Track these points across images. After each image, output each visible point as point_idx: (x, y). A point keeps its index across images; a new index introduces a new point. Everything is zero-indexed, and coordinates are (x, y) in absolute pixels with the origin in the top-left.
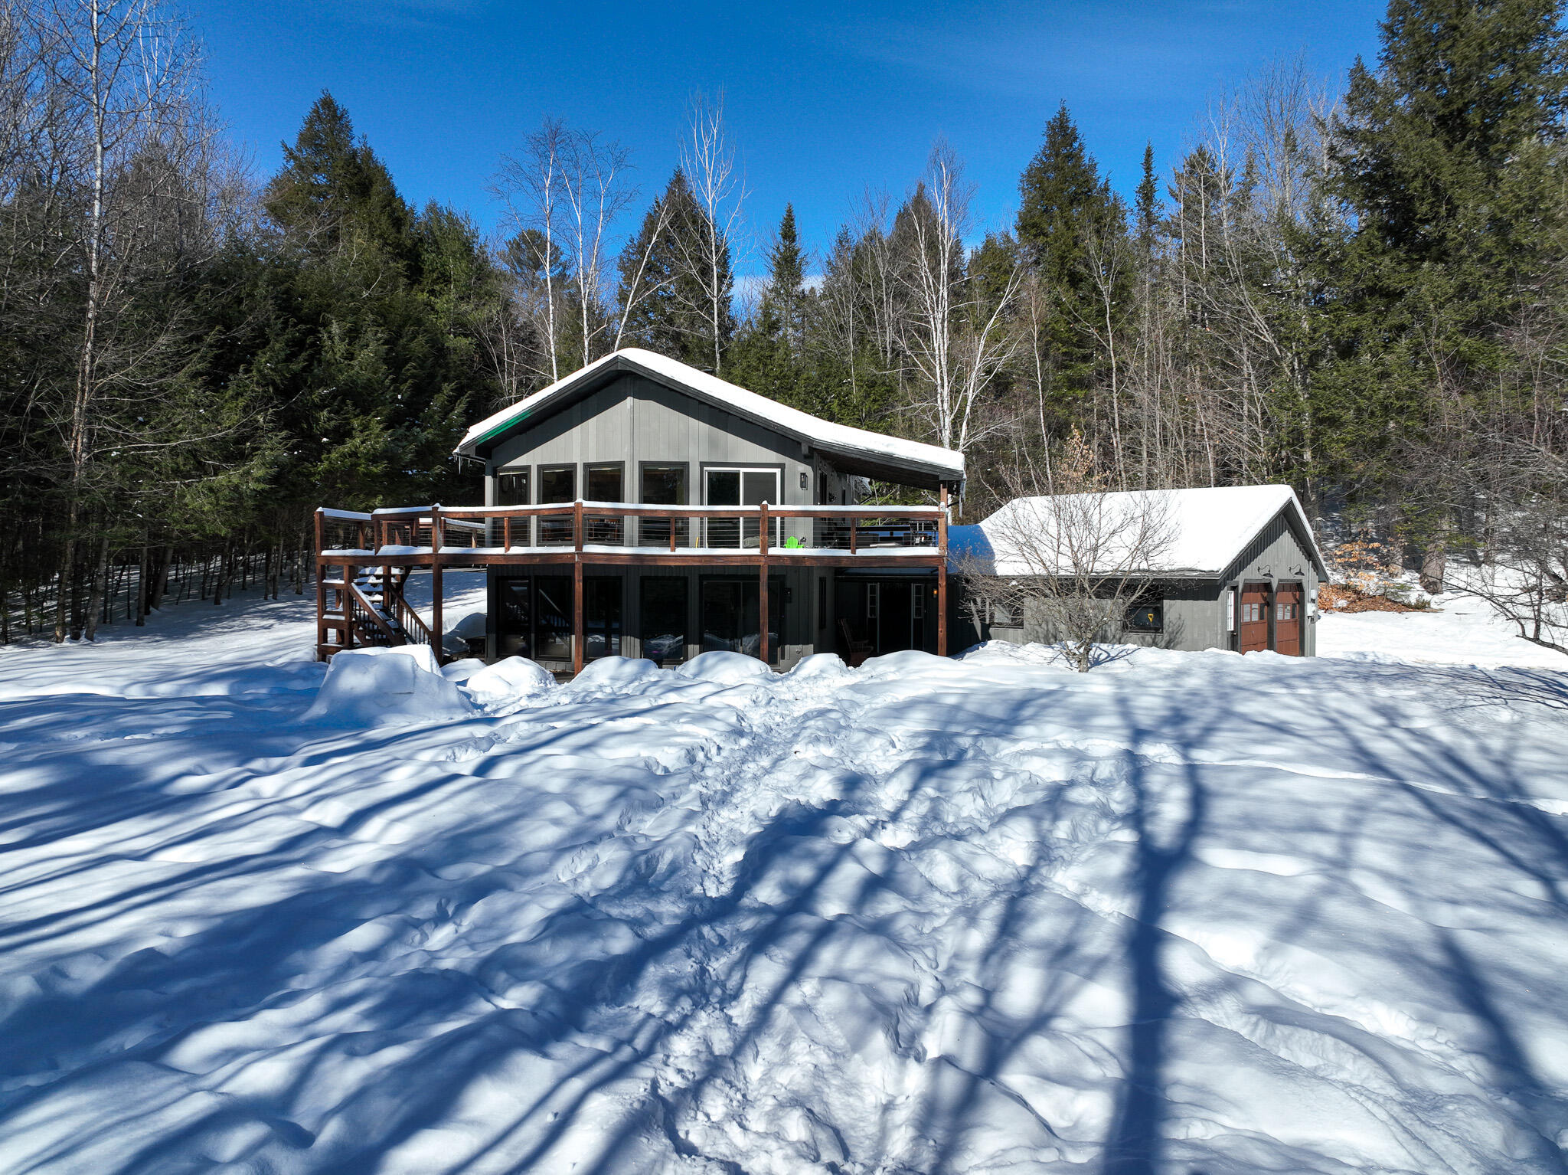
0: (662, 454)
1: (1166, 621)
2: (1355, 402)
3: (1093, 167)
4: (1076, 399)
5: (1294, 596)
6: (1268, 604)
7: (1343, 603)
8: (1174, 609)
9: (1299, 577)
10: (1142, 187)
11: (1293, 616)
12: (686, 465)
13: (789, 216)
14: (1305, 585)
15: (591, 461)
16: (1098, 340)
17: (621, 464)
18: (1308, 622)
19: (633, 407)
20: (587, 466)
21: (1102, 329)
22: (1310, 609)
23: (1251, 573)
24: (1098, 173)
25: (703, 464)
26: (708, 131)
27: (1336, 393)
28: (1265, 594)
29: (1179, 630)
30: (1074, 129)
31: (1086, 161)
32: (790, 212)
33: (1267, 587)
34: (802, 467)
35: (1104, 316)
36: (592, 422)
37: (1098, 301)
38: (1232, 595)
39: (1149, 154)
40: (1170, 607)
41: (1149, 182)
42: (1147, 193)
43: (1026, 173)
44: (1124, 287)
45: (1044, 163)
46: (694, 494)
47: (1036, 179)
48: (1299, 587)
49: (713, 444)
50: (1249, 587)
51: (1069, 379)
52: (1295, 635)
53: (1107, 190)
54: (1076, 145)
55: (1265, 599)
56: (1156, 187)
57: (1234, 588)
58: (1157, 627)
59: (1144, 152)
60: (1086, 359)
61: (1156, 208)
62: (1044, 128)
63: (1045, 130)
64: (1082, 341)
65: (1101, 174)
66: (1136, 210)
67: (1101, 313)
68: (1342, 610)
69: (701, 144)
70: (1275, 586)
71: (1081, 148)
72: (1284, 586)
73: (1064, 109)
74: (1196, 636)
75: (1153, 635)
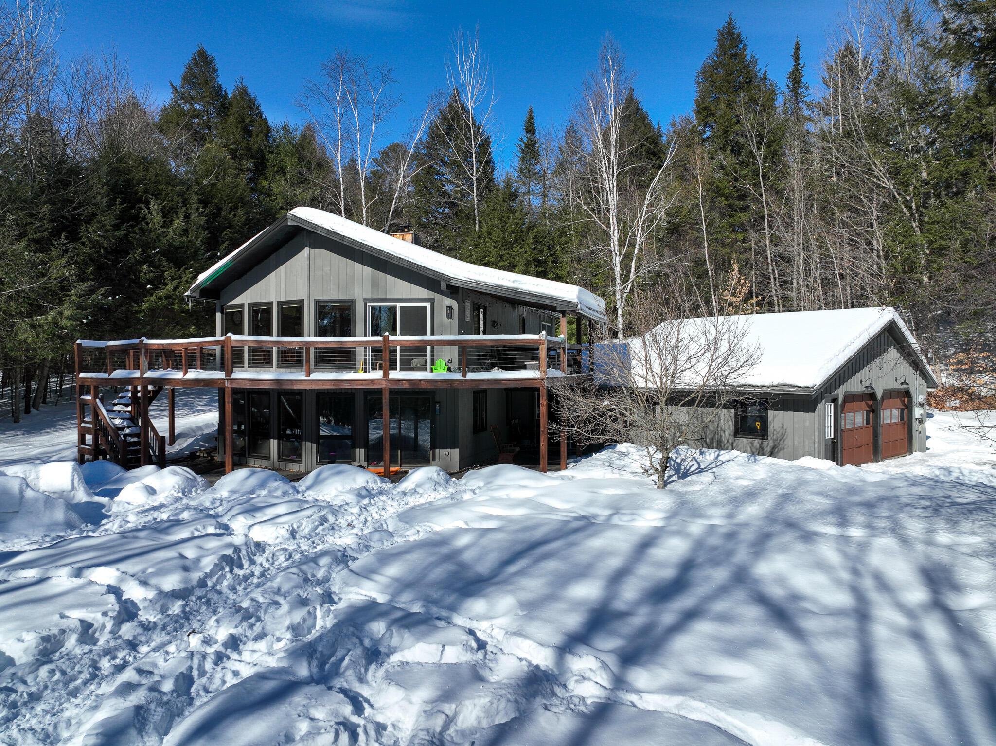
0: (333, 293)
1: (771, 429)
2: (961, 233)
3: (755, 63)
4: (736, 241)
5: (903, 402)
6: (873, 411)
7: (957, 403)
8: (777, 419)
9: (905, 386)
10: (791, 74)
11: (902, 418)
12: (352, 301)
13: (530, 116)
14: (912, 391)
15: (283, 299)
16: (754, 195)
17: (302, 301)
18: (916, 425)
19: (309, 255)
20: (280, 303)
21: (756, 185)
22: (918, 412)
23: (853, 385)
24: (758, 67)
25: (366, 301)
26: (468, 56)
27: (944, 226)
28: (871, 403)
29: (782, 438)
30: (739, 34)
31: (748, 58)
32: (531, 112)
33: (872, 396)
34: (448, 301)
35: (758, 175)
36: (282, 269)
37: (754, 164)
38: (830, 408)
39: (797, 48)
40: (775, 417)
41: (797, 69)
42: (796, 78)
43: (700, 70)
44: (775, 153)
45: (715, 62)
46: (359, 326)
47: (708, 74)
48: (907, 394)
49: (375, 284)
50: (850, 398)
51: (732, 225)
52: (904, 434)
53: (765, 79)
54: (741, 46)
55: (869, 406)
56: (803, 73)
57: (834, 400)
58: (763, 433)
59: (794, 46)
60: (745, 209)
61: (803, 90)
62: (715, 35)
63: (716, 36)
64: (743, 197)
65: (761, 67)
66: (787, 92)
67: (756, 173)
68: (955, 409)
69: (463, 66)
70: (879, 395)
71: (745, 48)
72: (889, 394)
73: (731, 19)
74: (796, 442)
75: (760, 441)
